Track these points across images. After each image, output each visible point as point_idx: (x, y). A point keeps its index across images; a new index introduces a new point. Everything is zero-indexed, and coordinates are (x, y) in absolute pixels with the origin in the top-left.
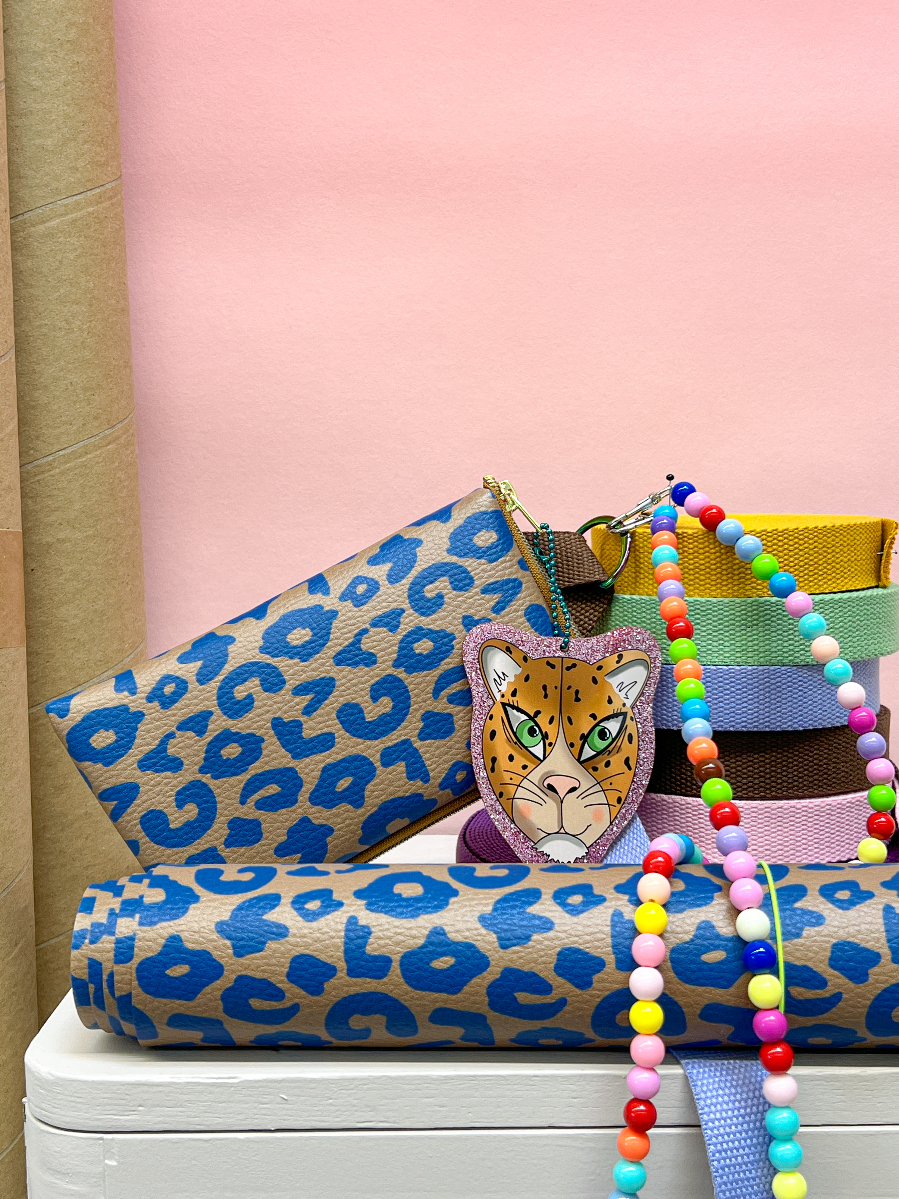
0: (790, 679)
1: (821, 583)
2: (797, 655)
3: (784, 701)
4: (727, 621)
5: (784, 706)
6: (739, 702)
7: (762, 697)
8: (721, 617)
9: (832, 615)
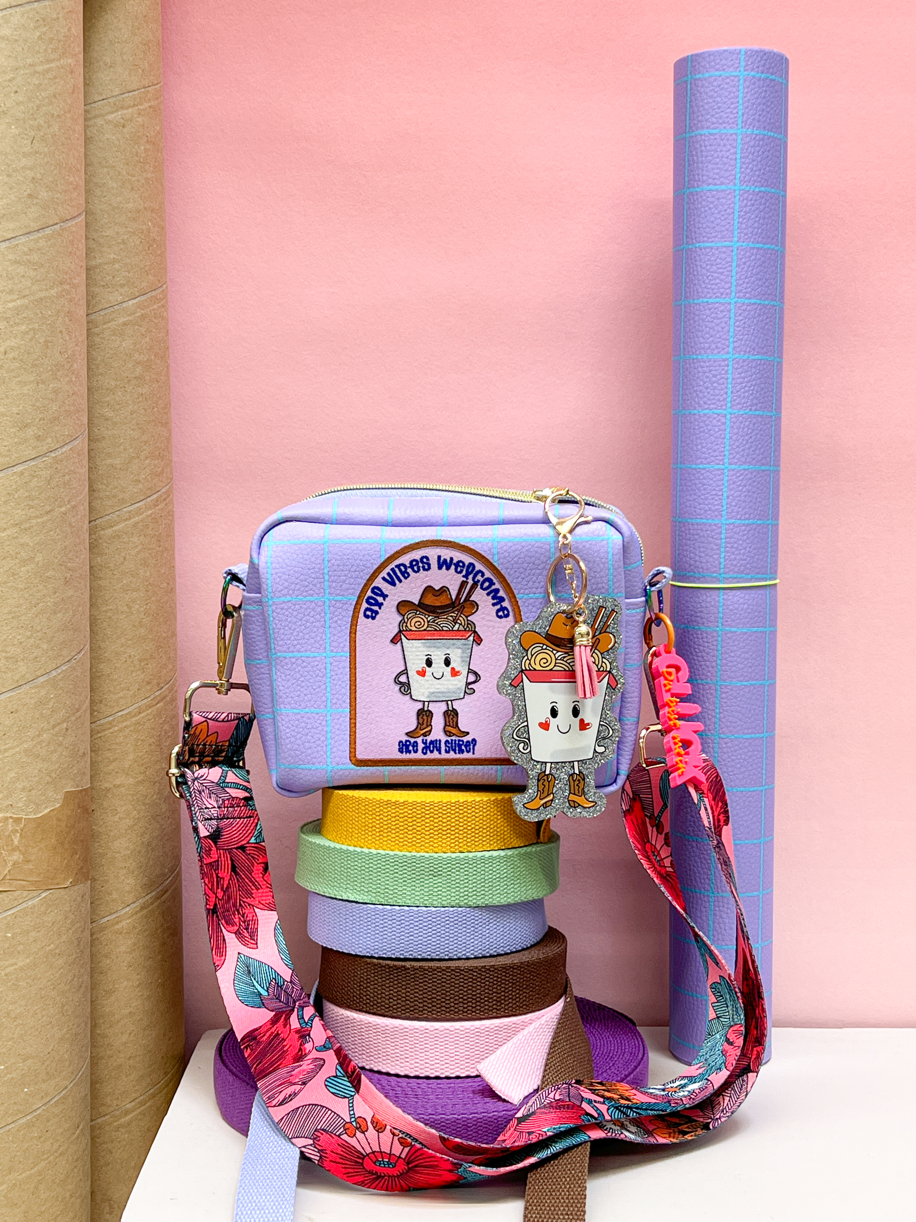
0: (464, 918)
1: (492, 843)
2: (470, 899)
3: (460, 935)
4: (418, 872)
5: (460, 939)
6: (426, 936)
7: (443, 932)
8: (414, 868)
9: (498, 867)
